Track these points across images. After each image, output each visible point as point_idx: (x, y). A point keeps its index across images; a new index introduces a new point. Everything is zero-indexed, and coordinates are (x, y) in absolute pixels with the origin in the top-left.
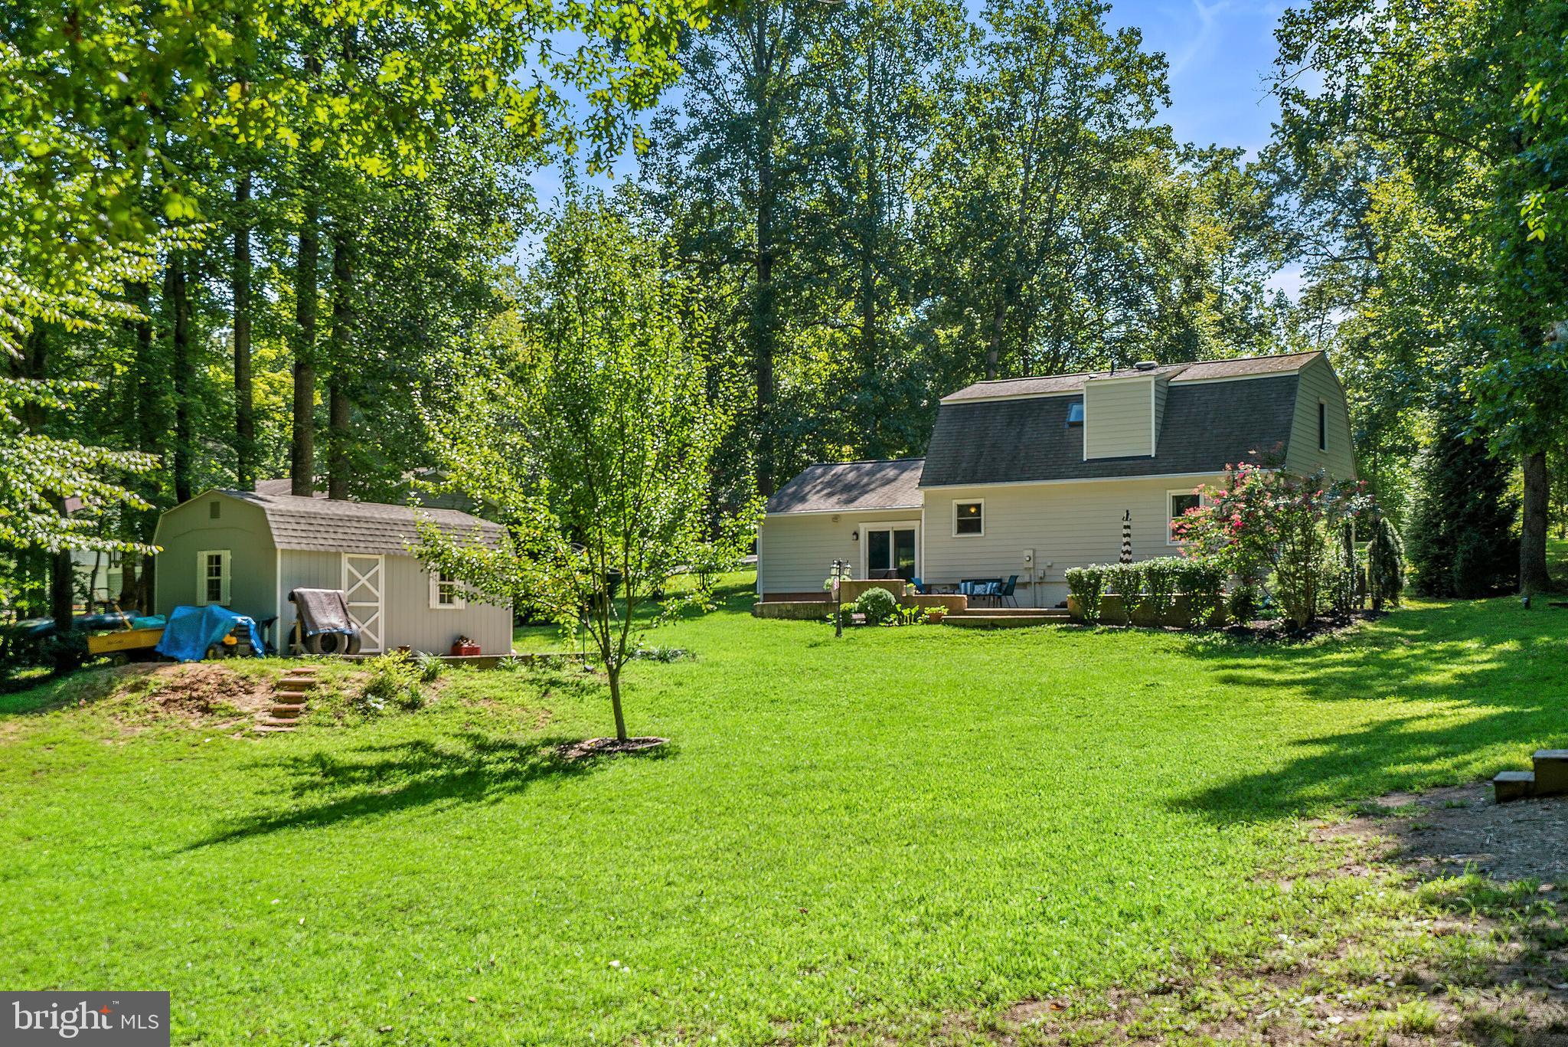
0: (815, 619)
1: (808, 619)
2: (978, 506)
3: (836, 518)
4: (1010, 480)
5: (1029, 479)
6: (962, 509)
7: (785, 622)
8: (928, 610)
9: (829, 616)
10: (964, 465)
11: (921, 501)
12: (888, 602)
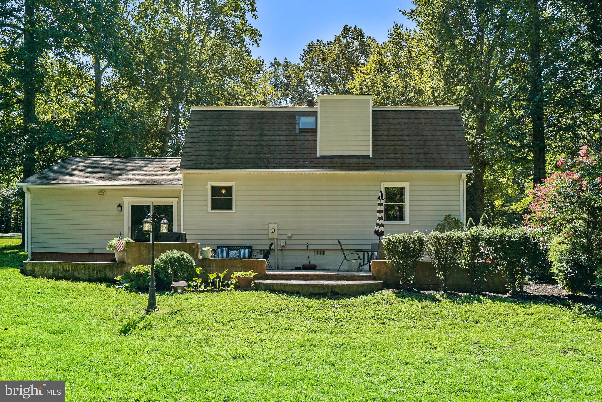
0: (100, 280)
1: (90, 280)
2: (229, 189)
3: (102, 192)
4: (259, 167)
5: (275, 168)
6: (216, 190)
7: (64, 284)
8: (236, 274)
9: (119, 278)
10: (218, 155)
11: (181, 182)
12: (189, 265)
